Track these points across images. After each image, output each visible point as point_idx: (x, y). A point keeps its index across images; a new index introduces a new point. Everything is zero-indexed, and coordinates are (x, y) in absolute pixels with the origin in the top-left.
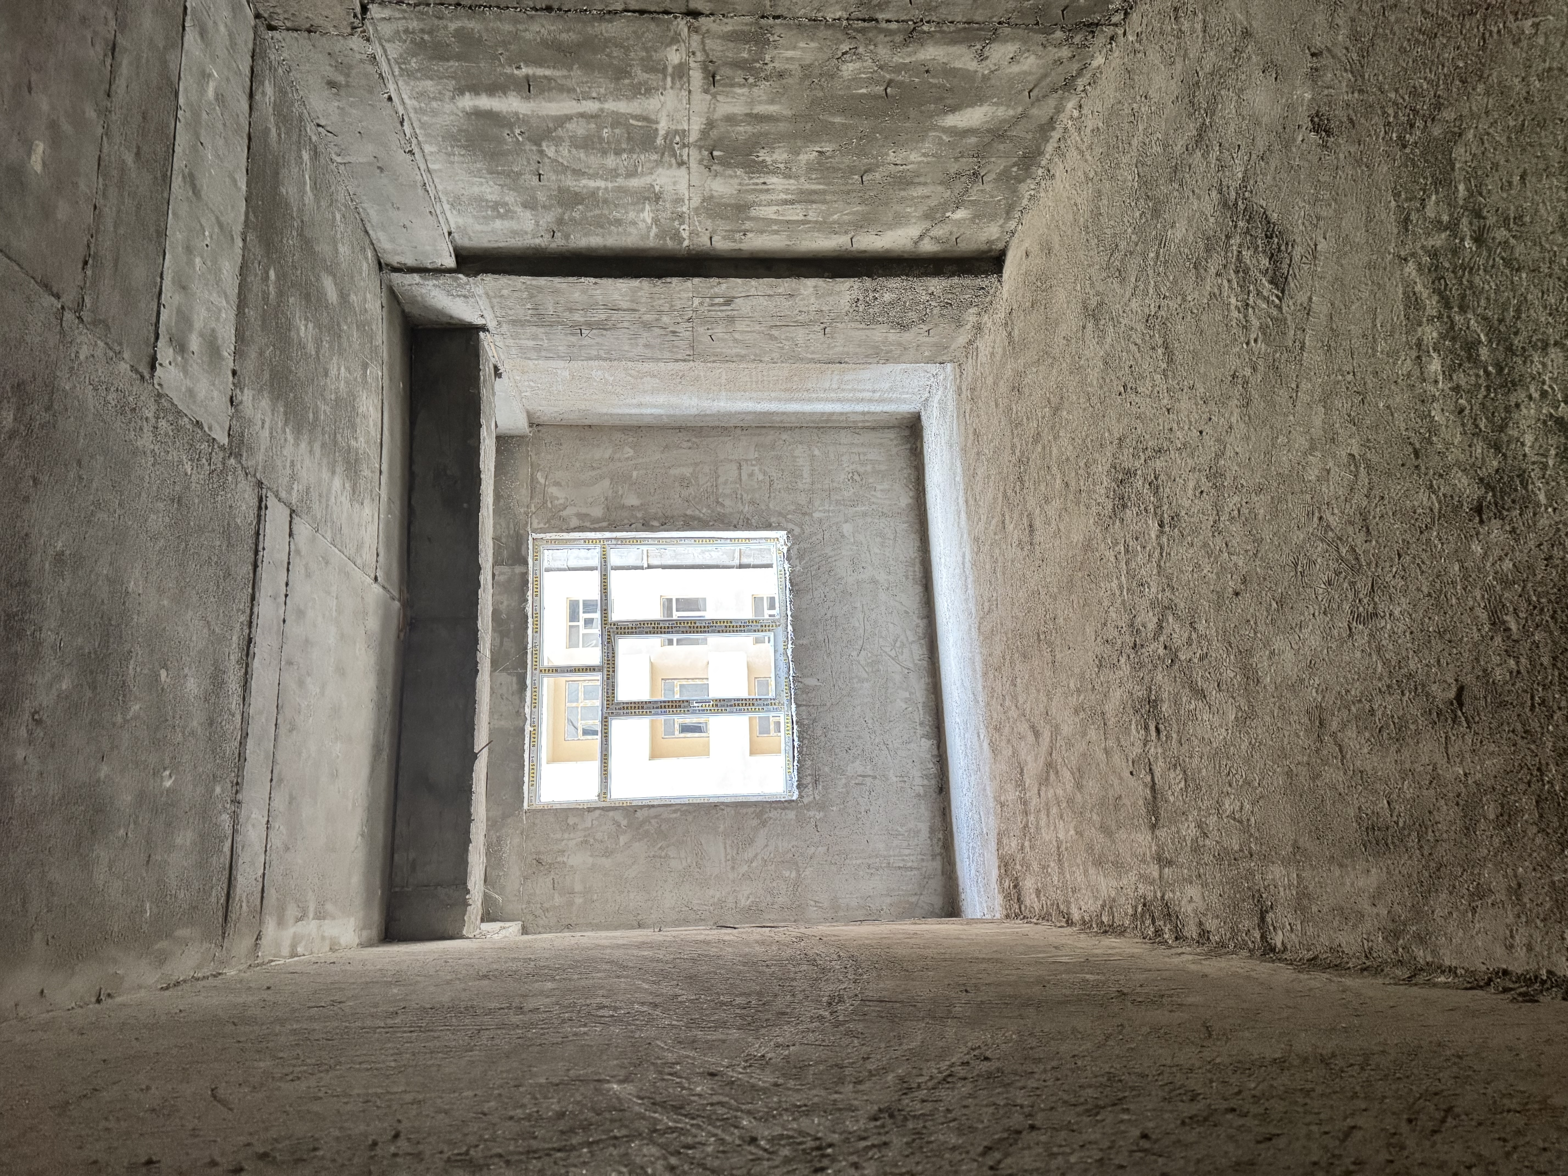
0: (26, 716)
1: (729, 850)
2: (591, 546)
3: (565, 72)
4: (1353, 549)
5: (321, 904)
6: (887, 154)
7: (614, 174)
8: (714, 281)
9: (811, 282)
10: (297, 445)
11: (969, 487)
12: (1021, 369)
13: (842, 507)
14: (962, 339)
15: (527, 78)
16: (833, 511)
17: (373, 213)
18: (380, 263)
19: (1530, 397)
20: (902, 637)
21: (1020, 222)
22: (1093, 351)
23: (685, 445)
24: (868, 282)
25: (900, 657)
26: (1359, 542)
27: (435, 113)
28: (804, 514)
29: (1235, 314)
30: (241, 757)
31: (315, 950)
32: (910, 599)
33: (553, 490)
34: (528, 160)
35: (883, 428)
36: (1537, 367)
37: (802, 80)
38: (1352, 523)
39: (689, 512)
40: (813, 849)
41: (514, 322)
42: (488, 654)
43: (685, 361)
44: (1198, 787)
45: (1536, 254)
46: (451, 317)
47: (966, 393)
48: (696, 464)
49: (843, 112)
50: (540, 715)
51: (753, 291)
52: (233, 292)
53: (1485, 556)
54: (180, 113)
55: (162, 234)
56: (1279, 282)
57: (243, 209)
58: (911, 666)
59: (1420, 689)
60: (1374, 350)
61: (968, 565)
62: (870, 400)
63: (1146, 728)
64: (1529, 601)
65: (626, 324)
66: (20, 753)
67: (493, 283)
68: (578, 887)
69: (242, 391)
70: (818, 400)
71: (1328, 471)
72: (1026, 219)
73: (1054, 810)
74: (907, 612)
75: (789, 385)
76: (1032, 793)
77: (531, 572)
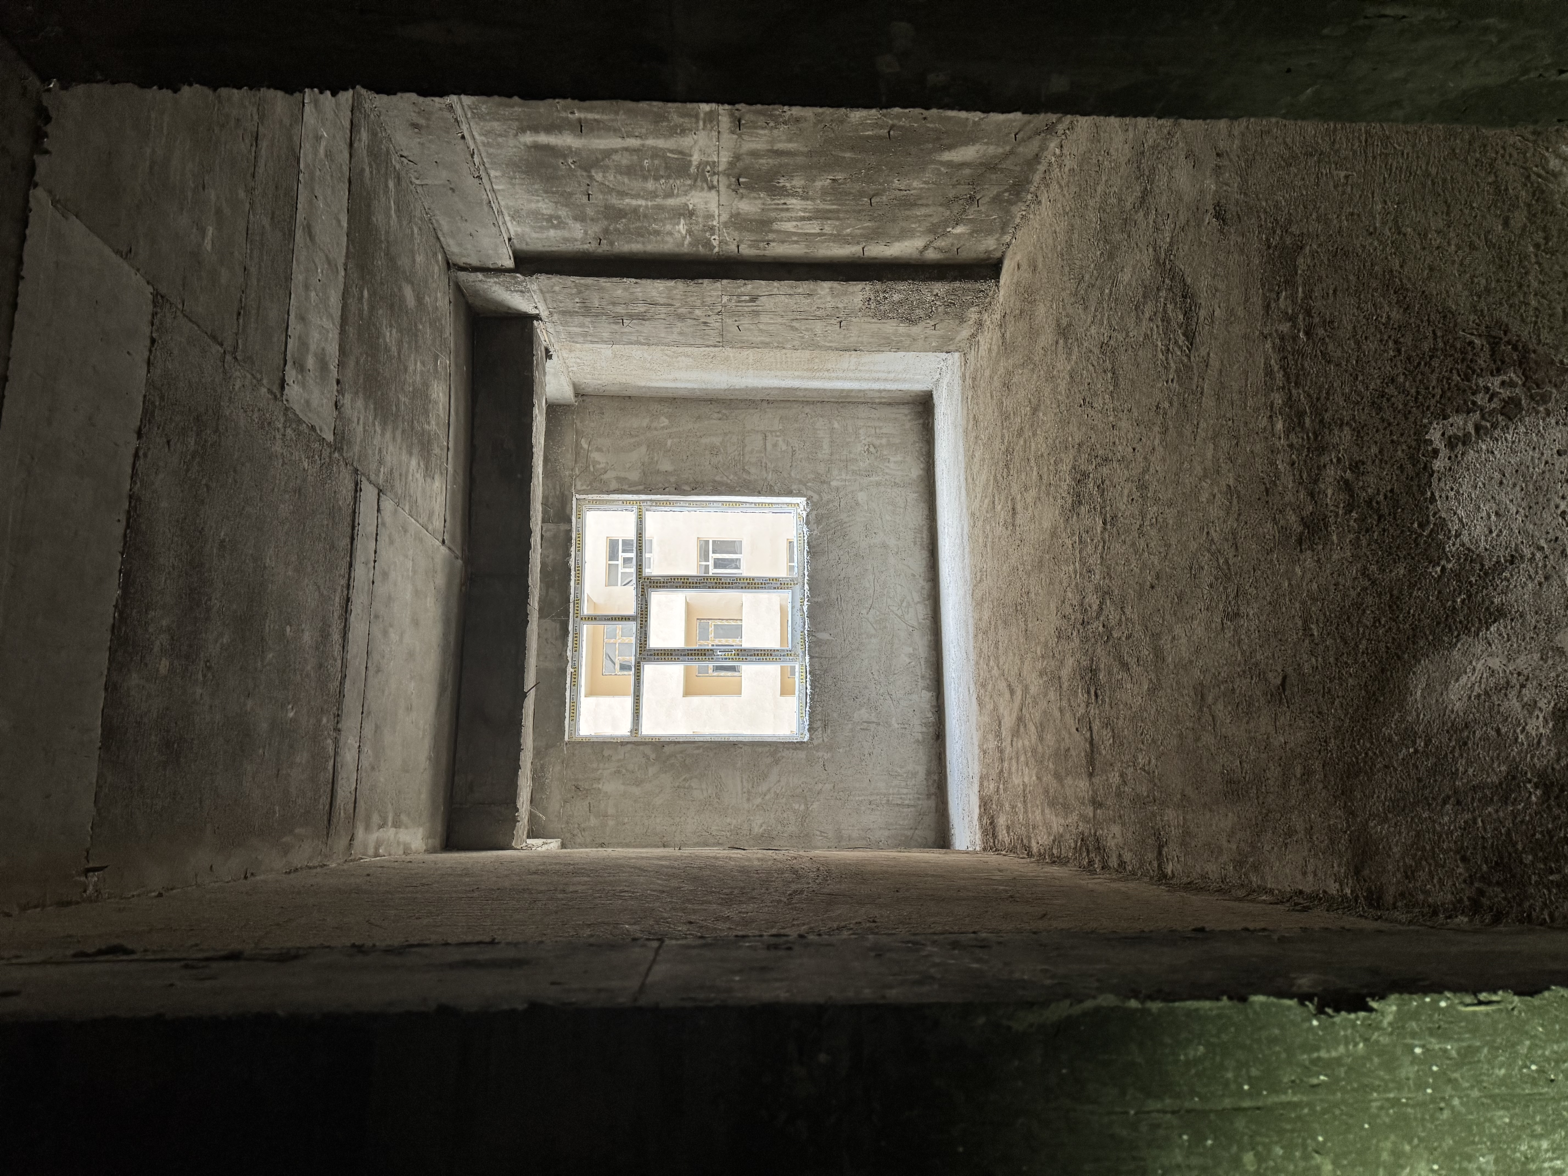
0: (202, 664)
1: (745, 784)
2: (629, 507)
3: (612, 116)
4: (1226, 561)
5: (397, 815)
6: (893, 182)
7: (654, 195)
8: (740, 282)
9: (827, 285)
10: (383, 435)
11: (968, 467)
12: (1010, 369)
13: (858, 477)
14: (965, 333)
15: (580, 121)
16: (849, 481)
17: (444, 224)
18: (448, 263)
19: (1331, 460)
20: (909, 598)
21: (1014, 237)
22: (1063, 366)
23: (716, 415)
24: (878, 285)
25: (906, 617)
26: (1231, 555)
27: (500, 146)
28: (823, 482)
29: (1161, 356)
30: (341, 693)
31: (393, 852)
32: (917, 562)
33: (596, 456)
34: (579, 182)
35: (898, 404)
36: (1336, 440)
37: (815, 125)
38: (1227, 540)
39: (718, 478)
40: (820, 785)
41: (564, 313)
42: (536, 606)
43: (715, 346)
44: (1122, 744)
45: (1339, 353)
46: (509, 308)
47: (969, 381)
48: (726, 434)
49: (852, 148)
50: (580, 656)
51: (775, 291)
52: (337, 313)
53: (1303, 577)
54: (301, 175)
55: (289, 278)
56: (1190, 336)
57: (345, 244)
58: (915, 624)
59: (1262, 676)
60: (1246, 405)
61: (966, 537)
62: (886, 380)
63: (1088, 693)
64: (1325, 614)
65: (663, 316)
66: (199, 691)
67: (546, 281)
68: (611, 811)
69: (343, 396)
70: (838, 378)
71: (1214, 497)
72: (1019, 234)
73: (1022, 759)
74: (914, 575)
75: (811, 366)
76: (1006, 743)
77: (574, 530)
